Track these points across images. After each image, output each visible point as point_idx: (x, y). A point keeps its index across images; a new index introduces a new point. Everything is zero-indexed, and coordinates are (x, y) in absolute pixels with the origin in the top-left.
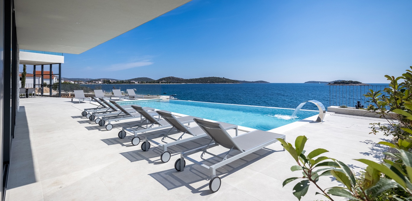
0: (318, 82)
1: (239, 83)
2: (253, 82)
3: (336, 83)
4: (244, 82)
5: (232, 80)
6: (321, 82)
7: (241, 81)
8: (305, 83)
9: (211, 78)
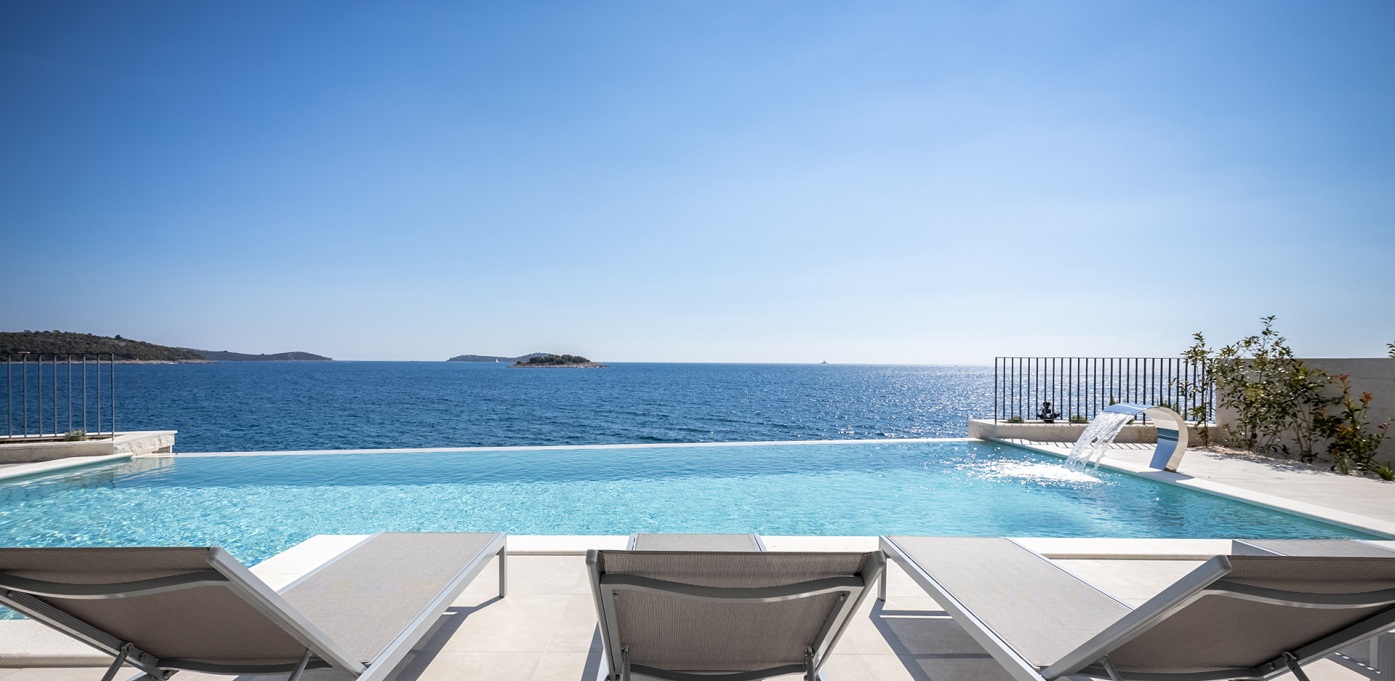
0: (494, 359)
1: (200, 361)
2: (263, 357)
3: (535, 360)
4: (225, 355)
5: (167, 349)
6: (500, 359)
7: (207, 353)
8: (451, 360)
9: (39, 339)
